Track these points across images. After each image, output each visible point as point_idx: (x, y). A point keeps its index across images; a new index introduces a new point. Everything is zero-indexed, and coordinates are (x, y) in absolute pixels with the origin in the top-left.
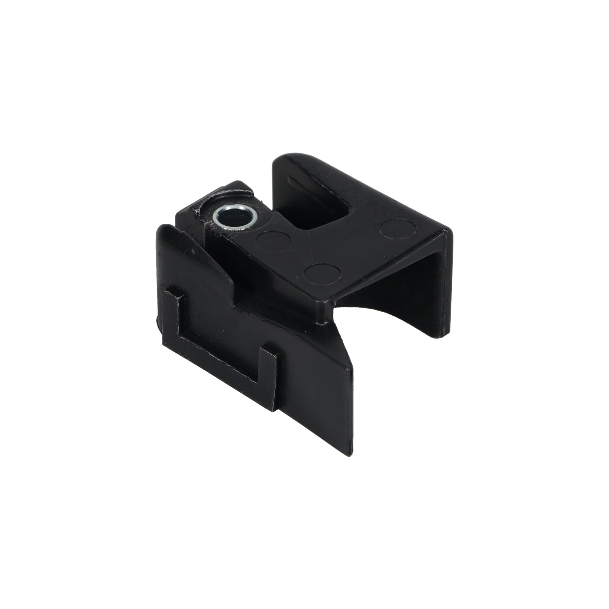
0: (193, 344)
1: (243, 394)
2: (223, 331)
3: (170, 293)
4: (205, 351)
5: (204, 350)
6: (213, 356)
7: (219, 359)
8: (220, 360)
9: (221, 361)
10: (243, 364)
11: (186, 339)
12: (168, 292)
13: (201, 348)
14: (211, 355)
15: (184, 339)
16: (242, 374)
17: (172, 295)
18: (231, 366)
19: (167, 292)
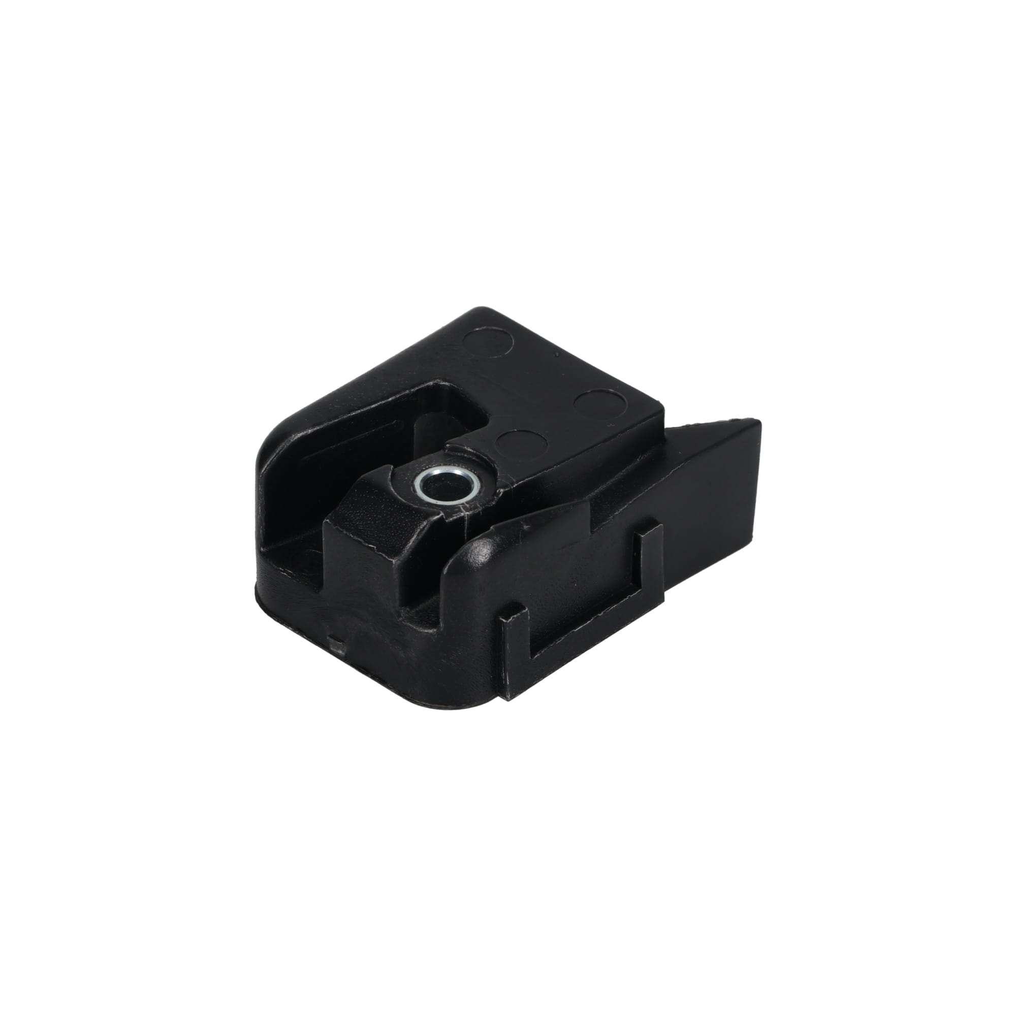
0: (552, 645)
3: (515, 616)
4: (568, 634)
5: (566, 636)
6: (580, 628)
7: (588, 622)
9: (592, 620)
11: (541, 652)
12: (513, 617)
13: (563, 638)
15: (538, 655)
16: (620, 602)
17: (519, 614)
18: (604, 611)
19: (511, 619)
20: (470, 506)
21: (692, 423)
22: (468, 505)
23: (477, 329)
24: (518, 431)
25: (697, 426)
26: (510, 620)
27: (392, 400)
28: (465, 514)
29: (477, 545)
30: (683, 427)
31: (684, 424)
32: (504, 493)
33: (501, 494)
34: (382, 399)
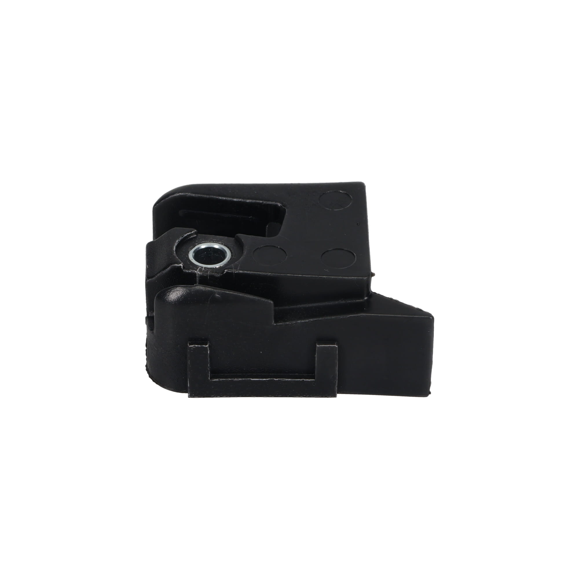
0: (230, 379)
1: (299, 397)
2: (261, 352)
4: (246, 379)
5: (243, 379)
8: (265, 379)
9: (268, 379)
10: (287, 372)
12: (194, 345)
13: (240, 379)
14: (253, 379)
15: (217, 380)
16: (295, 380)
17: (199, 346)
18: (280, 379)
20: (204, 270)
21: (394, 298)
22: (203, 269)
23: (341, 191)
24: (280, 248)
25: (397, 302)
26: (191, 346)
27: (249, 202)
28: (197, 272)
29: (178, 289)
30: (389, 298)
31: (390, 297)
32: (227, 272)
33: (225, 272)
34: (243, 198)
